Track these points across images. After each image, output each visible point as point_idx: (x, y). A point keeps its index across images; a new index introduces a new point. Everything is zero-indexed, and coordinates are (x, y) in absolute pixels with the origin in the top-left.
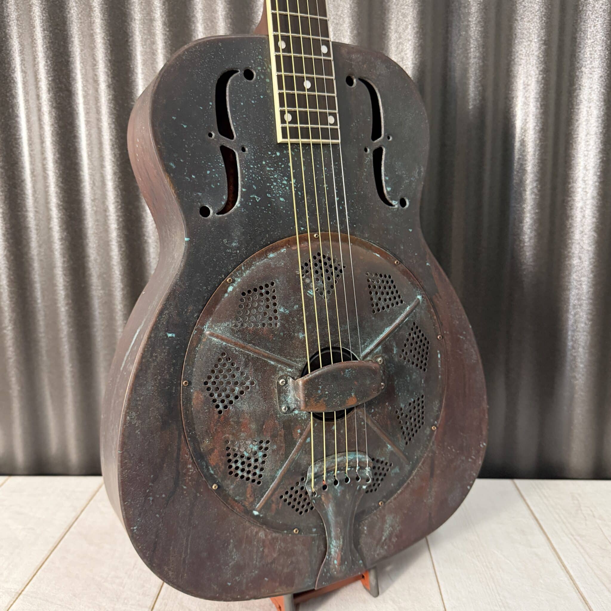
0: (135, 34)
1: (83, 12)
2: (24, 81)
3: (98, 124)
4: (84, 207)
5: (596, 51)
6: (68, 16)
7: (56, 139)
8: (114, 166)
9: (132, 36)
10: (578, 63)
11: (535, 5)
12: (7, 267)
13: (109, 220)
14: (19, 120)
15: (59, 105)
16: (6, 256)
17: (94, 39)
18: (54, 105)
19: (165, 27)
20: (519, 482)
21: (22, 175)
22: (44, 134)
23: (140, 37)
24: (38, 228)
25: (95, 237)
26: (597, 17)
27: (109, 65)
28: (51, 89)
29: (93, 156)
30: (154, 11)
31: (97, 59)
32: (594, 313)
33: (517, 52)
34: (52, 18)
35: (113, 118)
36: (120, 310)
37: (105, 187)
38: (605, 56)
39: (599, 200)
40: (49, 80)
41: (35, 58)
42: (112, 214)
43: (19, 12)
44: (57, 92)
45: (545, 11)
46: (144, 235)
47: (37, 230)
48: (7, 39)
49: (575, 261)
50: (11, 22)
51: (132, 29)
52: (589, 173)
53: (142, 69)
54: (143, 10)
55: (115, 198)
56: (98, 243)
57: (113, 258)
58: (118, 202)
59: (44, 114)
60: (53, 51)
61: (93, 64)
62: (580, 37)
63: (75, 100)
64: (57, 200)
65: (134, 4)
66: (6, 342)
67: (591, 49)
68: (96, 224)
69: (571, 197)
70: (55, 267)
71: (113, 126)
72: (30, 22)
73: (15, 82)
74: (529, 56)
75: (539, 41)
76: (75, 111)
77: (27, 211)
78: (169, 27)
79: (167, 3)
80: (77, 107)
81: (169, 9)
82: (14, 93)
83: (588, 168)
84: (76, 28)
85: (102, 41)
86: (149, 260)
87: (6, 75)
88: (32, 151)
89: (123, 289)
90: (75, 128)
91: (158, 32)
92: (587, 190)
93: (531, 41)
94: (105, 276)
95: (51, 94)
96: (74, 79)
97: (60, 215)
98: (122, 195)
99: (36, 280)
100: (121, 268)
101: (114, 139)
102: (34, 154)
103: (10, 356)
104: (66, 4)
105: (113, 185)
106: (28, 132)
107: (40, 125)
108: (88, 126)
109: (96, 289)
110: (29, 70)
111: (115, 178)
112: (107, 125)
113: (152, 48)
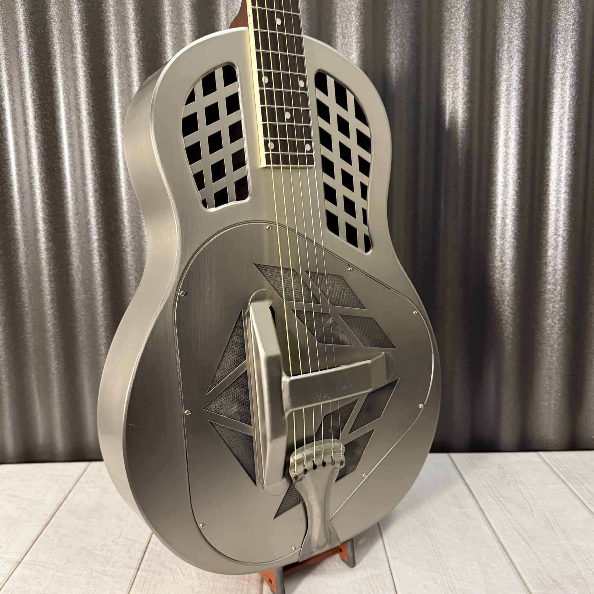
0: (112, 68)
1: (66, 48)
2: (12, 108)
3: (80, 147)
4: (68, 220)
6: (52, 51)
7: (42, 160)
8: (94, 184)
9: (110, 70)
11: (459, 46)
13: (90, 231)
14: (8, 143)
15: (45, 130)
17: (76, 72)
18: (40, 130)
19: (140, 62)
20: (455, 456)
21: (10, 192)
22: (31, 156)
23: (117, 70)
24: (26, 239)
25: (77, 247)
27: (90, 95)
28: (37, 116)
29: (76, 175)
30: (130, 48)
31: (79, 90)
33: (446, 85)
34: (38, 53)
35: (93, 142)
36: (101, 312)
37: (87, 203)
40: (35, 108)
41: (22, 90)
42: (93, 227)
43: (7, 47)
44: (42, 119)
46: (122, 245)
47: (24, 241)
51: (110, 63)
53: (119, 98)
54: (119, 47)
55: (96, 212)
56: (81, 252)
57: (95, 266)
58: (98, 216)
59: (31, 138)
60: (38, 82)
61: (75, 94)
63: (58, 125)
64: (43, 214)
65: (111, 42)
68: (79, 235)
70: (41, 275)
71: (94, 149)
72: (18, 57)
73: (3, 110)
74: (455, 90)
76: (59, 135)
77: (15, 224)
78: (143, 62)
79: (141, 41)
80: (61, 132)
81: (143, 47)
82: (2, 118)
83: (508, 184)
84: (59, 62)
85: (83, 74)
86: (127, 267)
88: (19, 170)
89: (103, 293)
90: (59, 151)
91: (133, 66)
94: (87, 281)
95: (37, 121)
96: (58, 107)
97: (46, 228)
98: (102, 209)
99: (24, 286)
100: (102, 274)
101: (94, 161)
102: (21, 174)
105: (94, 201)
106: (16, 154)
107: (27, 147)
108: (71, 149)
109: (79, 294)
110: (16, 99)
111: (96, 195)
112: (88, 147)
113: (128, 81)
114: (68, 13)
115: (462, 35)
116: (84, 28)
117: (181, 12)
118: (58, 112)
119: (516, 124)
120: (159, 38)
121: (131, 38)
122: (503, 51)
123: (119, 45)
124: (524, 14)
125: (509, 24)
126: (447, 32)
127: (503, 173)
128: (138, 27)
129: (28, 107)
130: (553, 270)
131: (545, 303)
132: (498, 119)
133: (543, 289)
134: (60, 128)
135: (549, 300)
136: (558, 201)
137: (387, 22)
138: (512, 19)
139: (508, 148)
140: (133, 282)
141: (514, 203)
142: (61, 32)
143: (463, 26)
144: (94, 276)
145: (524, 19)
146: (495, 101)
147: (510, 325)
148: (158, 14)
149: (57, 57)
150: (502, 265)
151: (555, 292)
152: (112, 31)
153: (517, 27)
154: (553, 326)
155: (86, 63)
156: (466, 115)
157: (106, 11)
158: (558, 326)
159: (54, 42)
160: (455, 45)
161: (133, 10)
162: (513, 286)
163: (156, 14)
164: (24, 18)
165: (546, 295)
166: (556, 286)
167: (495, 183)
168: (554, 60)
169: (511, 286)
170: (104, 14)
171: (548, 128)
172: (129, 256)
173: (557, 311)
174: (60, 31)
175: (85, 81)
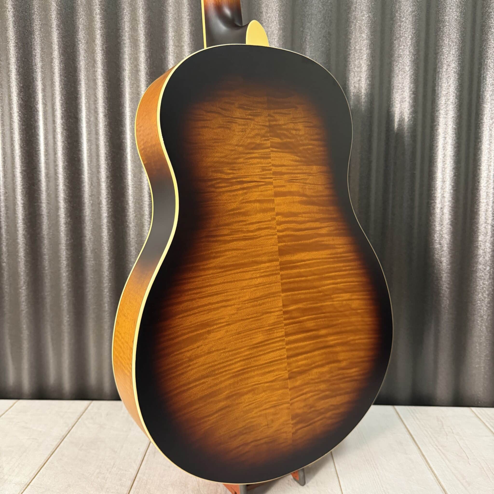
0: (125, 80)
1: (89, 64)
2: (44, 110)
3: (96, 142)
4: (84, 201)
5: (449, 99)
6: (79, 66)
7: (65, 152)
8: (107, 172)
9: (123, 81)
10: (437, 107)
11: (406, 68)
12: (25, 243)
13: (101, 210)
14: (39, 137)
15: (69, 128)
16: (24, 235)
17: (96, 83)
18: (65, 128)
19: (147, 76)
20: (399, 408)
21: (39, 177)
22: (57, 148)
23: (129, 82)
24: (49, 215)
25: (90, 222)
26: (449, 77)
27: (106, 101)
28: (63, 117)
29: (92, 165)
30: (140, 65)
31: (98, 97)
32: (451, 283)
33: (395, 99)
34: (67, 68)
35: (107, 138)
36: (107, 276)
37: (100, 187)
38: (456, 103)
39: (453, 203)
40: (62, 110)
41: (53, 95)
42: (104, 206)
43: (43, 63)
44: (68, 119)
45: (413, 71)
46: (127, 222)
47: (48, 216)
48: (34, 82)
49: (437, 246)
50: (37, 70)
51: (123, 76)
52: (446, 183)
53: (129, 104)
54: (131, 64)
55: (106, 195)
56: (93, 226)
57: (103, 238)
58: (109, 198)
59: (57, 134)
60: (66, 90)
61: (95, 100)
62: (438, 89)
63: (80, 125)
64: (64, 195)
65: (125, 60)
66: (20, 298)
67: (446, 98)
68: (92, 212)
69: (433, 200)
70: (60, 244)
71: (107, 144)
72: (51, 70)
73: (37, 111)
74: (402, 102)
75: (410, 91)
76: (80, 132)
77: (41, 203)
78: (149, 76)
79: (149, 60)
80: (81, 129)
81: (150, 64)
82: (36, 118)
83: (445, 180)
84: (83, 74)
85: (102, 84)
86: (130, 240)
87: (32, 106)
88: (47, 159)
89: (109, 261)
90: (79, 145)
91: (142, 79)
92: (445, 195)
93: (404, 92)
94: (96, 250)
95: (63, 120)
96: (80, 110)
97: (65, 206)
98: (112, 193)
99: (45, 253)
100: (109, 245)
101: (108, 153)
102: (48, 162)
103: (23, 309)
104: (77, 58)
105: (106, 185)
106: (46, 146)
107: (54, 141)
108: (89, 143)
109: (89, 261)
110: (48, 103)
111: (107, 181)
112: (103, 143)
113: (137, 90)
114: (93, 36)
115: (409, 59)
116: (104, 49)
117: (182, 37)
118: (80, 114)
119: (453, 132)
120: (163, 57)
121: (141, 57)
122: (442, 72)
123: (131, 62)
124: (460, 43)
125: (447, 51)
126: (396, 57)
127: (441, 171)
128: (147, 49)
129: (57, 109)
130: (483, 253)
131: (476, 280)
132: (438, 127)
133: (475, 268)
134: (81, 127)
135: (480, 277)
136: (487, 195)
137: (347, 48)
138: (449, 47)
139: (446, 151)
140: (134, 252)
141: (451, 195)
142: (86, 52)
143: (410, 52)
144: (103, 246)
145: (460, 46)
146: (435, 112)
147: (446, 298)
148: (163, 39)
149: (82, 71)
150: (440, 247)
151: (485, 271)
152: (126, 51)
153: (454, 53)
154: (483, 300)
155: (105, 76)
156: (411, 122)
157: (123, 36)
158: (487, 300)
159: (80, 59)
160: (403, 67)
161: (144, 35)
162: (449, 265)
163: (162, 38)
164: (58, 40)
165: (478, 274)
166: (485, 266)
167: (435, 179)
168: (485, 80)
169: (448, 265)
170: (120, 38)
171: (480, 135)
172: (131, 231)
173: (487, 287)
174: (85, 50)
175: (103, 89)
